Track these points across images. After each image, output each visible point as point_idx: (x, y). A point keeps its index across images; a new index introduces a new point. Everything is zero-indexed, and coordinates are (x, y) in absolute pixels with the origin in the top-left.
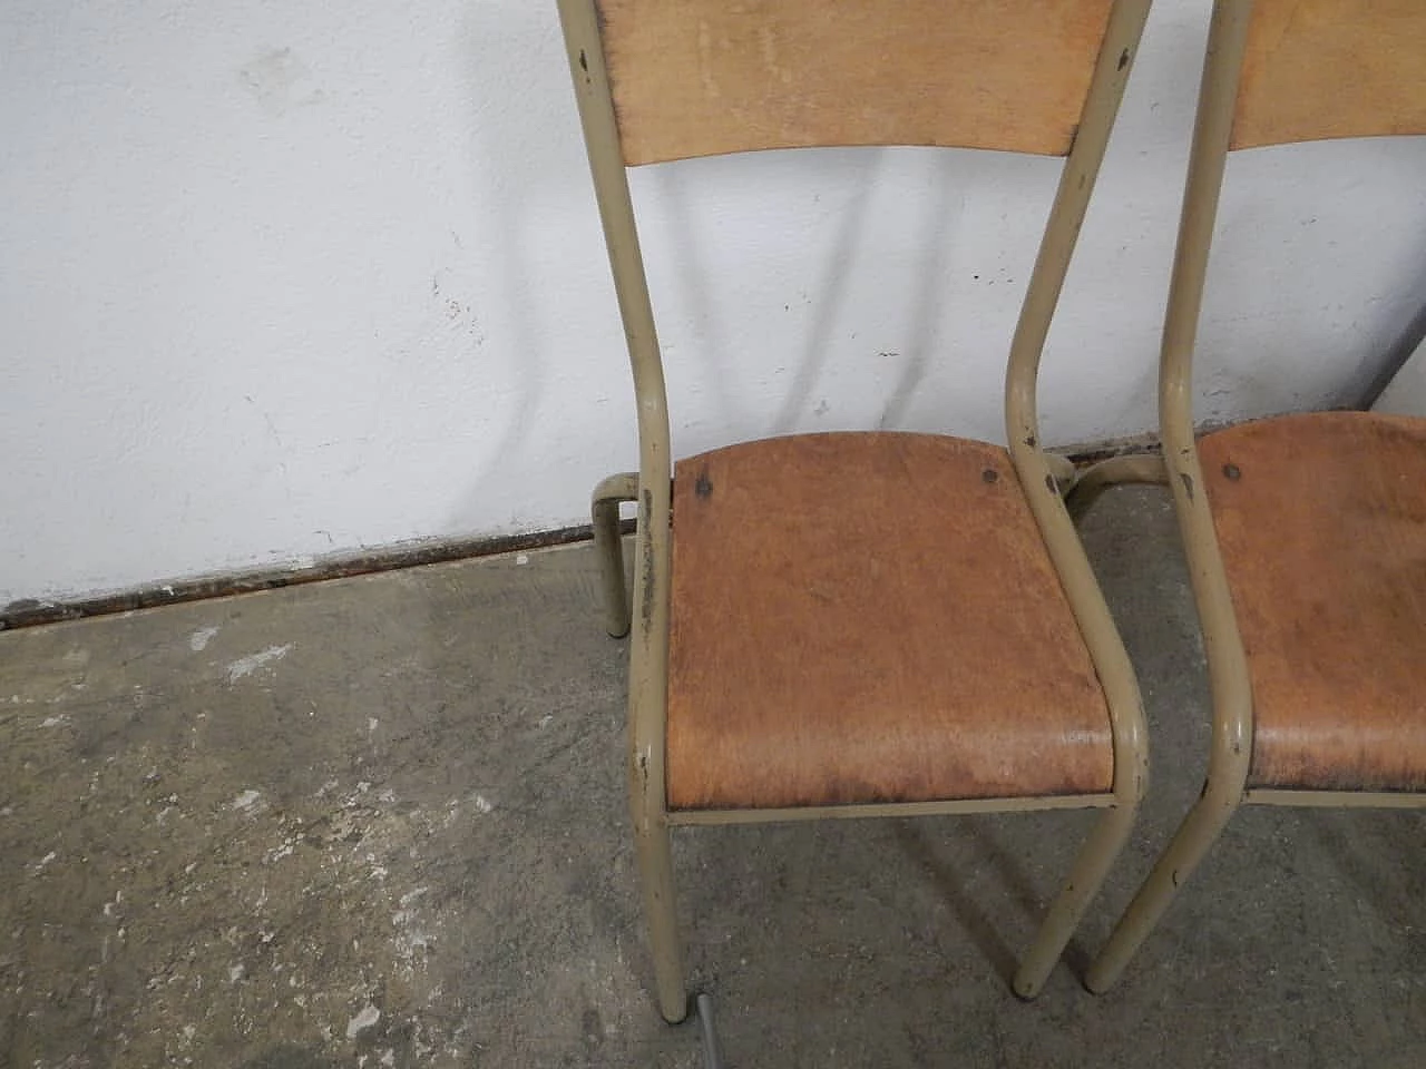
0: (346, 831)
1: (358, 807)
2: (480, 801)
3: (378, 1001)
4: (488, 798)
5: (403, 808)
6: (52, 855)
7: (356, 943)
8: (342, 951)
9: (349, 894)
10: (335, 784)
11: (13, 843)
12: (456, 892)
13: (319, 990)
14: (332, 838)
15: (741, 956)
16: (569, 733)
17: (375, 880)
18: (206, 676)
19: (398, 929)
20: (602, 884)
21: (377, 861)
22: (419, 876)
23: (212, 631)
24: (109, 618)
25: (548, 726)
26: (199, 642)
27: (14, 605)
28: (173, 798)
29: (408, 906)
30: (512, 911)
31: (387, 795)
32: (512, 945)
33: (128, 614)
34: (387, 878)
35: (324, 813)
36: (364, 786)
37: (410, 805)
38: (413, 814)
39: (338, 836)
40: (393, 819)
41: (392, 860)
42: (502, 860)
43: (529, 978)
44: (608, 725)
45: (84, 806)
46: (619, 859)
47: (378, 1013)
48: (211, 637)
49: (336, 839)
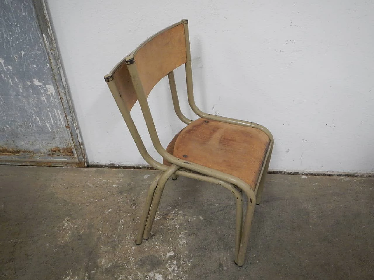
0: (172, 217)
1: (174, 213)
2: (201, 217)
3: (174, 251)
4: (202, 217)
5: (184, 215)
6: (111, 210)
7: (171, 239)
8: (168, 240)
9: (170, 229)
10: (170, 208)
11: (103, 206)
12: (193, 234)
13: (161, 246)
14: (168, 218)
15: (257, 260)
16: (222, 208)
17: (176, 228)
18: (146, 183)
19: (180, 238)
20: (226, 239)
21: (177, 224)
22: (186, 229)
23: (149, 176)
24: (129, 170)
25: (217, 206)
26: (146, 177)
27: (110, 164)
28: (136, 204)
29: (183, 234)
30: (205, 240)
31: (181, 212)
32: (205, 247)
33: (132, 170)
34: (179, 228)
35: (167, 213)
36: (176, 210)
37: (186, 215)
38: (186, 217)
39: (170, 218)
40: (182, 217)
41: (180, 225)
42: (204, 229)
43: (208, 254)
44: (231, 208)
45: (119, 202)
46: (230, 235)
47: (174, 253)
48: (149, 177)
49: (169, 218)
